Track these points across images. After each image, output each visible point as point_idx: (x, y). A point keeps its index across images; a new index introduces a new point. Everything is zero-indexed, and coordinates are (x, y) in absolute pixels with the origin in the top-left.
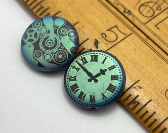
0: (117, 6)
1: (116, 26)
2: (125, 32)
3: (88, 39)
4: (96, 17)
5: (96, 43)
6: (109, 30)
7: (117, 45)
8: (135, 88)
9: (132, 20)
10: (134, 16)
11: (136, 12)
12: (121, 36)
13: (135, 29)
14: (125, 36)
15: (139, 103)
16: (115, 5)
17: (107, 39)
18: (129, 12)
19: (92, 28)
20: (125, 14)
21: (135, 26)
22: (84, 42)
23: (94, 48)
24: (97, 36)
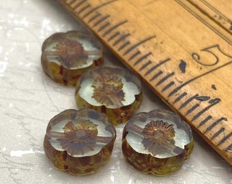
1: (217, 46)
3: (168, 59)
6: (205, 50)
17: (201, 61)
19: (177, 45)
22: (162, 63)
23: (177, 72)
24: (184, 56)
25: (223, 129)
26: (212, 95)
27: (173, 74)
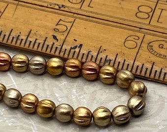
0: (51, 7)
2: (70, 21)
4: (41, 21)
5: (55, 37)
7: (70, 32)
8: (101, 52)
9: (69, 11)
10: (68, 7)
11: (68, 4)
12: (69, 25)
13: (75, 15)
14: (72, 23)
15: (110, 60)
16: (49, 6)
18: (63, 6)
20: (61, 9)
21: (74, 13)
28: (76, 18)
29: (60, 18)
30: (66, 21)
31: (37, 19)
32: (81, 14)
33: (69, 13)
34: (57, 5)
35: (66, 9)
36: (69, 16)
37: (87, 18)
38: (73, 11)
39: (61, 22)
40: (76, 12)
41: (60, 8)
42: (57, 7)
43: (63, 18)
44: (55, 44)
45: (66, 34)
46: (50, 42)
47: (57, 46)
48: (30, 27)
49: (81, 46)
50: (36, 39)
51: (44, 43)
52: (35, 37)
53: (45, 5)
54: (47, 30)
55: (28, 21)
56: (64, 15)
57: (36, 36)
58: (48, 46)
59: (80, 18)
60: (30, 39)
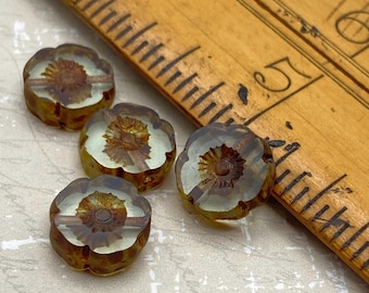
0: (286, 18)
1: (287, 59)
2: (307, 73)
3: (222, 84)
4: (239, 37)
5: (243, 93)
6: (270, 66)
7: (291, 99)
8: (336, 191)
9: (321, 47)
10: (324, 39)
11: (328, 31)
12: (298, 81)
13: (330, 67)
14: (308, 81)
15: (347, 225)
16: (281, 15)
17: (267, 84)
18: (314, 30)
19: (230, 60)
20: (305, 35)
21: (330, 60)
22: (214, 89)
23: (237, 102)
24: (243, 78)
25: (307, 189)
26: (288, 137)
27: (231, 106)
28: (328, 73)
29: (289, 55)
30: (298, 67)
31: (231, 29)
32: (347, 69)
33: (316, 54)
34: (303, 22)
35: (317, 42)
36: (312, 60)
37: (354, 86)
38: (332, 53)
39: (284, 66)
40: (337, 61)
41: (304, 30)
42: (298, 26)
43: (295, 56)
44: (233, 110)
45: (275, 99)
46: (224, 97)
47: (233, 117)
48: (202, 39)
49: (294, 147)
50: (196, 75)
51: (208, 93)
52: (196, 68)
53: (274, 7)
54: (237, 66)
55: (206, 22)
56: (303, 53)
57: (201, 67)
58: (213, 104)
59: (336, 79)
60: (181, 66)
